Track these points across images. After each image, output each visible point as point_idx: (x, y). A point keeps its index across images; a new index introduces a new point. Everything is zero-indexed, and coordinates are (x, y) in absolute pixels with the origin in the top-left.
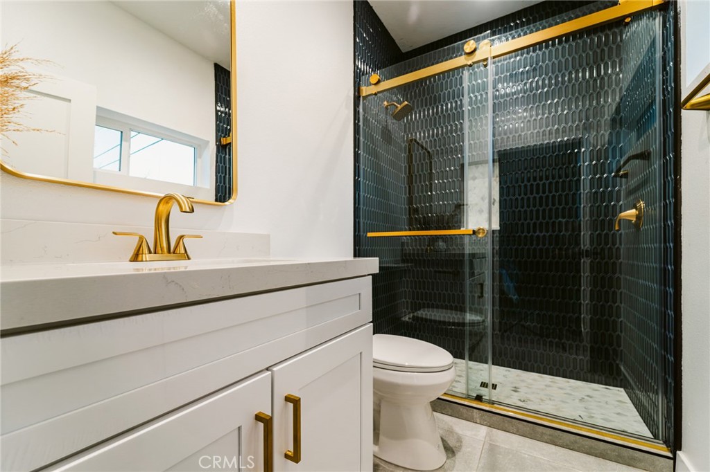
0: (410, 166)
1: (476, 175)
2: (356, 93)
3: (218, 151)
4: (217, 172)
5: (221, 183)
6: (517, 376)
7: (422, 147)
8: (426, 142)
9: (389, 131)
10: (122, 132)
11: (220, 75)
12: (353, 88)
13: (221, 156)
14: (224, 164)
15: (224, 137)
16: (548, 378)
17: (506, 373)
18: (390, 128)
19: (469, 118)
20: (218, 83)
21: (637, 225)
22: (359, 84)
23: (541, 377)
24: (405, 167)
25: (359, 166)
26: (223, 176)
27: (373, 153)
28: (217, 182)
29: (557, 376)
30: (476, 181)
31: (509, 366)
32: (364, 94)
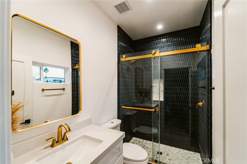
0: (136, 78)
1: (157, 82)
2: (118, 61)
3: (72, 71)
4: (72, 78)
5: (73, 82)
6: (169, 149)
7: (140, 68)
8: (142, 67)
9: (129, 68)
10: (40, 67)
11: (72, 45)
12: (117, 59)
13: (73, 72)
14: (74, 75)
15: (74, 66)
16: (178, 149)
17: (166, 147)
18: (129, 67)
19: (153, 61)
20: (72, 47)
21: (202, 107)
22: (119, 58)
23: (176, 149)
24: (134, 78)
25: (119, 84)
26: (74, 79)
27: (124, 77)
28: (72, 81)
29: (180, 148)
30: (157, 84)
31: (166, 145)
32: (121, 61)
